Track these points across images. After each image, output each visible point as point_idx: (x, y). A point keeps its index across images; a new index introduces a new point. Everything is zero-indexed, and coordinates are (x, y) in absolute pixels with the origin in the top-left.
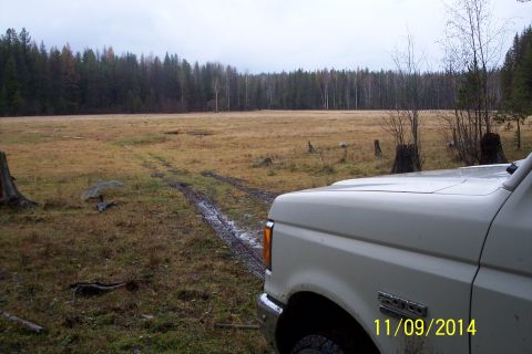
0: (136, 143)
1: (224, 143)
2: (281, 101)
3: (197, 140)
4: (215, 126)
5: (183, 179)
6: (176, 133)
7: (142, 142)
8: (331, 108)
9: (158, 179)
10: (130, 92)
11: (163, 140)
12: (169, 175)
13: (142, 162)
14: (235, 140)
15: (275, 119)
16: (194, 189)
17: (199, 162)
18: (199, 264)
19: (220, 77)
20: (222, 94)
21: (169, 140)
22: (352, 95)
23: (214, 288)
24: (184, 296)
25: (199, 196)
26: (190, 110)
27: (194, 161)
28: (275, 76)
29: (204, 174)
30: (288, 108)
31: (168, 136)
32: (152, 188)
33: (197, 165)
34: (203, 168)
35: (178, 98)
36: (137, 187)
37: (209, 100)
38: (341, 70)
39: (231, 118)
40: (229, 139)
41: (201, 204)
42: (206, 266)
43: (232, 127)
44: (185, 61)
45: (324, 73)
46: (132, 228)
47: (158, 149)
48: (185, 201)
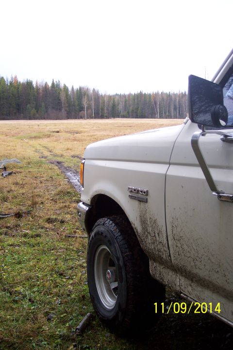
0: (31, 138)
1: (88, 138)
2: (128, 113)
3: (71, 136)
4: (84, 128)
5: (59, 159)
6: (58, 132)
7: (35, 137)
8: (161, 117)
9: (43, 159)
10: (28, 105)
11: (49, 136)
12: (50, 157)
13: (34, 149)
14: (96, 137)
15: (124, 124)
16: (66, 165)
17: (71, 150)
18: (61, 205)
19: (88, 96)
20: (89, 107)
21: (53, 136)
22: (175, 109)
23: (68, 217)
24: (49, 221)
25: (68, 169)
26: (68, 118)
27: (68, 149)
28: (124, 96)
29: (73, 156)
30: (133, 117)
31: (52, 134)
32: (39, 164)
33: (70, 151)
34: (73, 153)
35: (60, 110)
36: (29, 163)
37: (81, 111)
38: (168, 92)
39: (95, 124)
40: (91, 136)
41: (69, 174)
42: (65, 206)
43: (95, 128)
44: (65, 86)
45: (157, 94)
46: (23, 186)
47: (45, 142)
48: (59, 171)
